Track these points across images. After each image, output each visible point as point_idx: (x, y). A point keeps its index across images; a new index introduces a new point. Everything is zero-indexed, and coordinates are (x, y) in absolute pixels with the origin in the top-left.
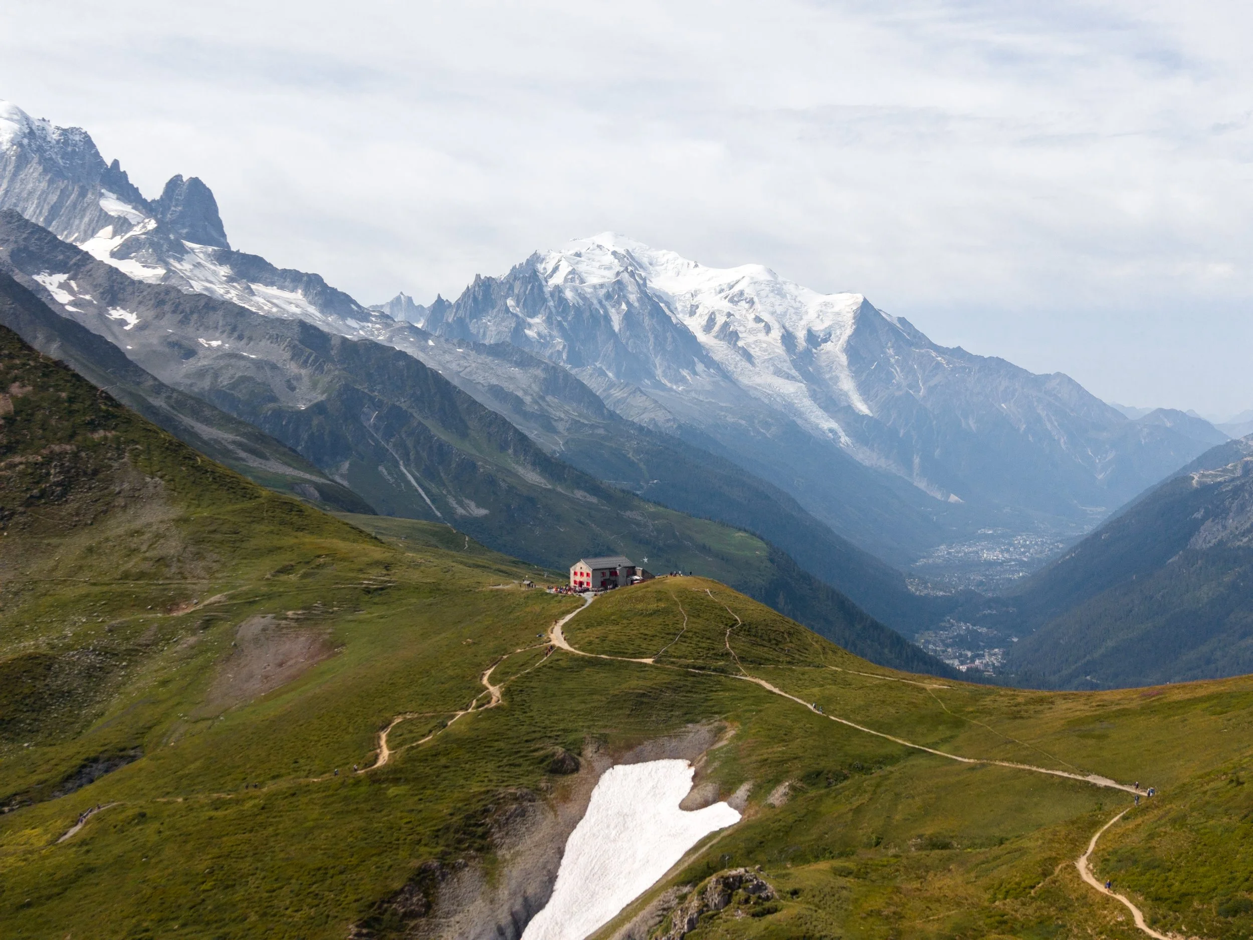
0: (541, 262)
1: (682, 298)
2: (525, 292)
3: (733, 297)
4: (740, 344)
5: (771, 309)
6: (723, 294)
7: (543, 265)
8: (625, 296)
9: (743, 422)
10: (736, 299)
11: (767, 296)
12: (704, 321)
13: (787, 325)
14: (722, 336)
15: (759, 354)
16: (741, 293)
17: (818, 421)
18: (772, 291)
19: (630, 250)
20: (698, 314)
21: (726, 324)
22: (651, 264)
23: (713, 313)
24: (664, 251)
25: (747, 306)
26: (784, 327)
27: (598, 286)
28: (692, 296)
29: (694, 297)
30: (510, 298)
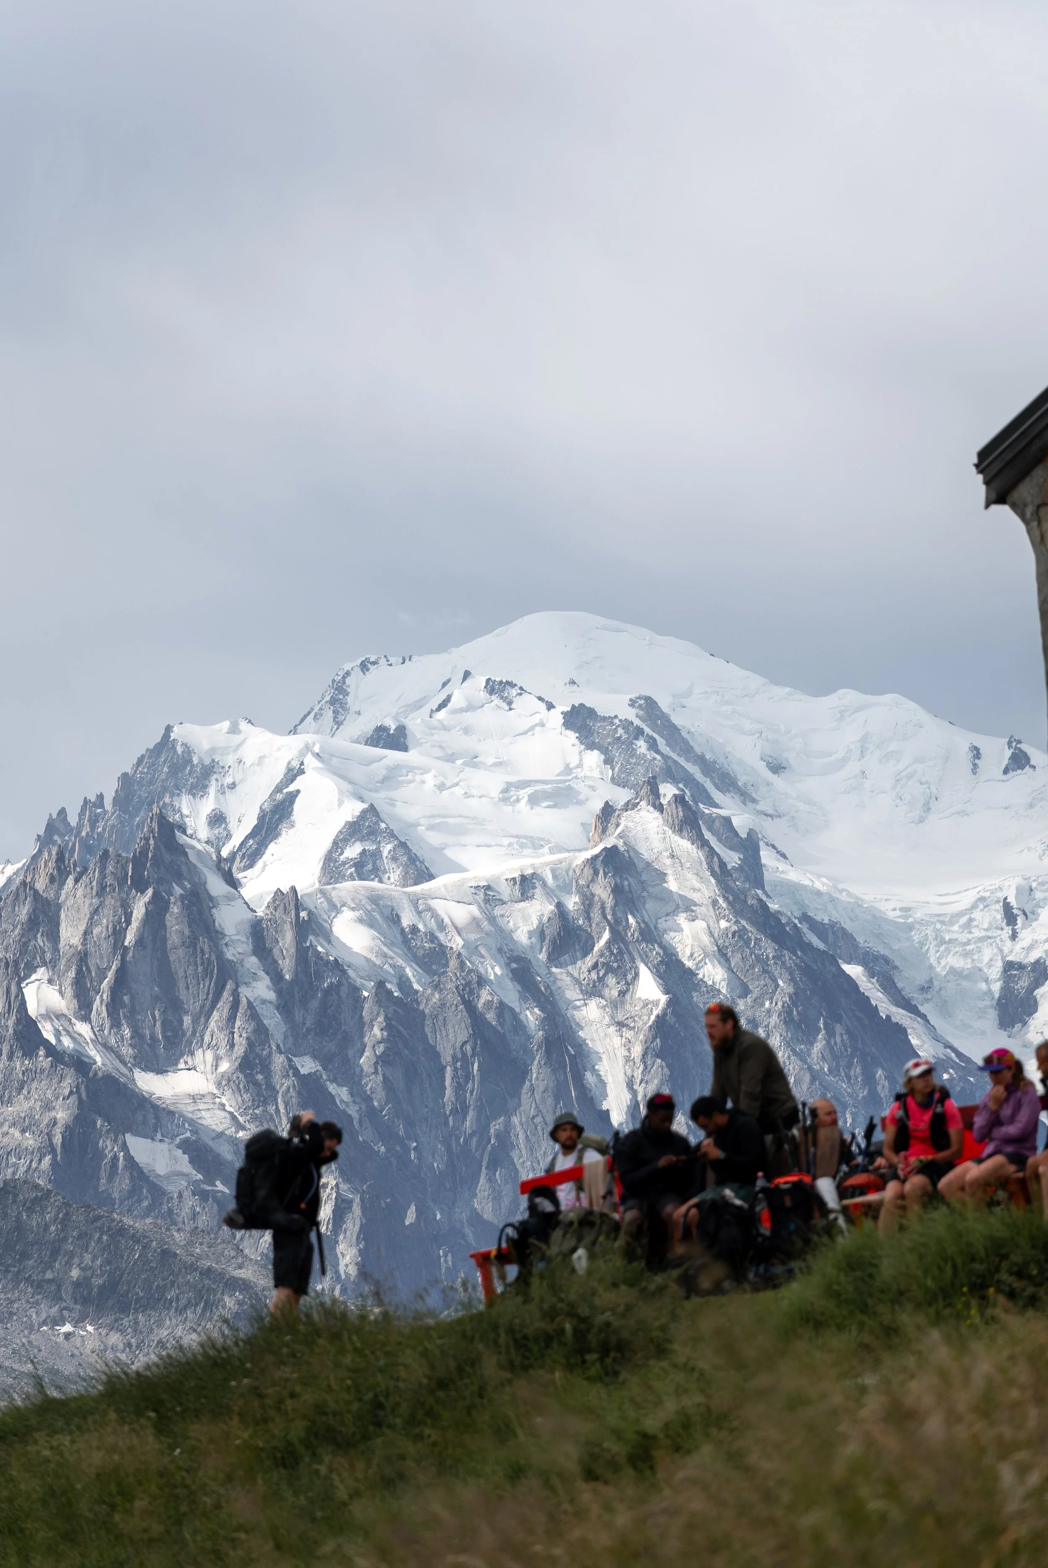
0: (199, 788)
1: (955, 931)
2: (118, 933)
7: (208, 805)
8: (649, 934)
22: (778, 766)
27: (505, 891)
28: (1010, 917)
29: (1020, 921)
30: (41, 973)
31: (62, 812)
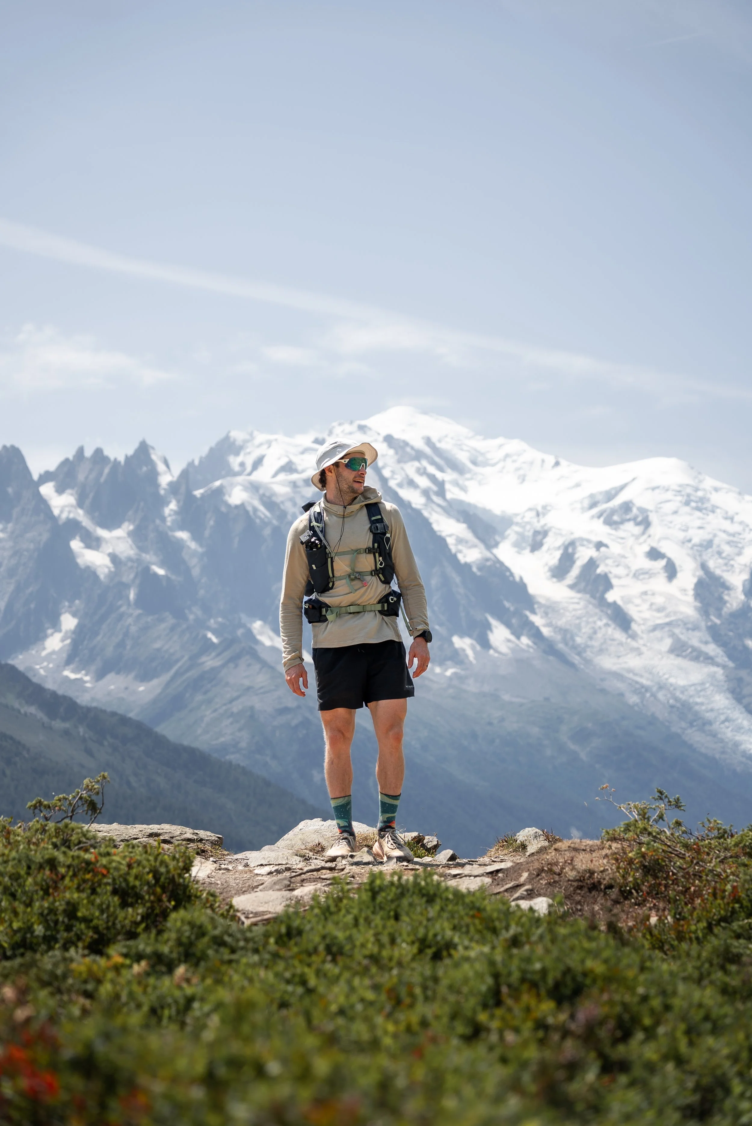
0: (237, 454)
1: (518, 519)
3: (613, 512)
4: (611, 596)
5: (681, 535)
6: (595, 511)
7: (240, 459)
9: (535, 731)
10: (616, 518)
11: (675, 512)
12: (554, 558)
13: (711, 564)
14: (582, 585)
15: (647, 615)
16: (627, 507)
17: (739, 738)
18: (687, 503)
19: (434, 439)
20: (545, 548)
21: (592, 564)
22: (474, 463)
23: (572, 543)
24: (500, 440)
25: (637, 530)
26: (704, 567)
27: (300, 483)
28: (538, 515)
29: (541, 516)
30: (69, 491)
31: (193, 461)
